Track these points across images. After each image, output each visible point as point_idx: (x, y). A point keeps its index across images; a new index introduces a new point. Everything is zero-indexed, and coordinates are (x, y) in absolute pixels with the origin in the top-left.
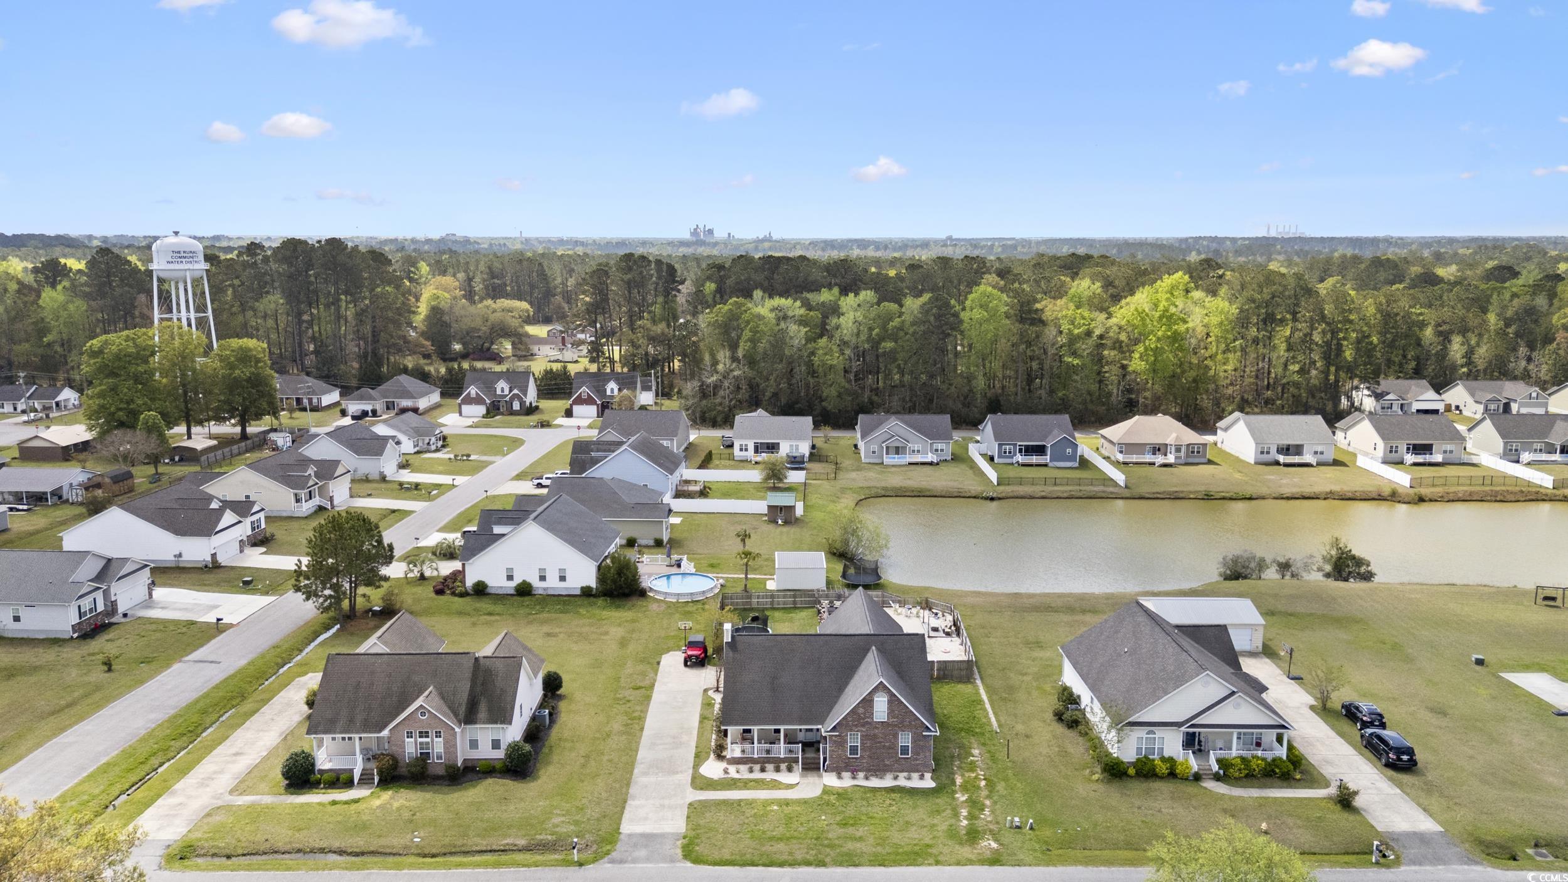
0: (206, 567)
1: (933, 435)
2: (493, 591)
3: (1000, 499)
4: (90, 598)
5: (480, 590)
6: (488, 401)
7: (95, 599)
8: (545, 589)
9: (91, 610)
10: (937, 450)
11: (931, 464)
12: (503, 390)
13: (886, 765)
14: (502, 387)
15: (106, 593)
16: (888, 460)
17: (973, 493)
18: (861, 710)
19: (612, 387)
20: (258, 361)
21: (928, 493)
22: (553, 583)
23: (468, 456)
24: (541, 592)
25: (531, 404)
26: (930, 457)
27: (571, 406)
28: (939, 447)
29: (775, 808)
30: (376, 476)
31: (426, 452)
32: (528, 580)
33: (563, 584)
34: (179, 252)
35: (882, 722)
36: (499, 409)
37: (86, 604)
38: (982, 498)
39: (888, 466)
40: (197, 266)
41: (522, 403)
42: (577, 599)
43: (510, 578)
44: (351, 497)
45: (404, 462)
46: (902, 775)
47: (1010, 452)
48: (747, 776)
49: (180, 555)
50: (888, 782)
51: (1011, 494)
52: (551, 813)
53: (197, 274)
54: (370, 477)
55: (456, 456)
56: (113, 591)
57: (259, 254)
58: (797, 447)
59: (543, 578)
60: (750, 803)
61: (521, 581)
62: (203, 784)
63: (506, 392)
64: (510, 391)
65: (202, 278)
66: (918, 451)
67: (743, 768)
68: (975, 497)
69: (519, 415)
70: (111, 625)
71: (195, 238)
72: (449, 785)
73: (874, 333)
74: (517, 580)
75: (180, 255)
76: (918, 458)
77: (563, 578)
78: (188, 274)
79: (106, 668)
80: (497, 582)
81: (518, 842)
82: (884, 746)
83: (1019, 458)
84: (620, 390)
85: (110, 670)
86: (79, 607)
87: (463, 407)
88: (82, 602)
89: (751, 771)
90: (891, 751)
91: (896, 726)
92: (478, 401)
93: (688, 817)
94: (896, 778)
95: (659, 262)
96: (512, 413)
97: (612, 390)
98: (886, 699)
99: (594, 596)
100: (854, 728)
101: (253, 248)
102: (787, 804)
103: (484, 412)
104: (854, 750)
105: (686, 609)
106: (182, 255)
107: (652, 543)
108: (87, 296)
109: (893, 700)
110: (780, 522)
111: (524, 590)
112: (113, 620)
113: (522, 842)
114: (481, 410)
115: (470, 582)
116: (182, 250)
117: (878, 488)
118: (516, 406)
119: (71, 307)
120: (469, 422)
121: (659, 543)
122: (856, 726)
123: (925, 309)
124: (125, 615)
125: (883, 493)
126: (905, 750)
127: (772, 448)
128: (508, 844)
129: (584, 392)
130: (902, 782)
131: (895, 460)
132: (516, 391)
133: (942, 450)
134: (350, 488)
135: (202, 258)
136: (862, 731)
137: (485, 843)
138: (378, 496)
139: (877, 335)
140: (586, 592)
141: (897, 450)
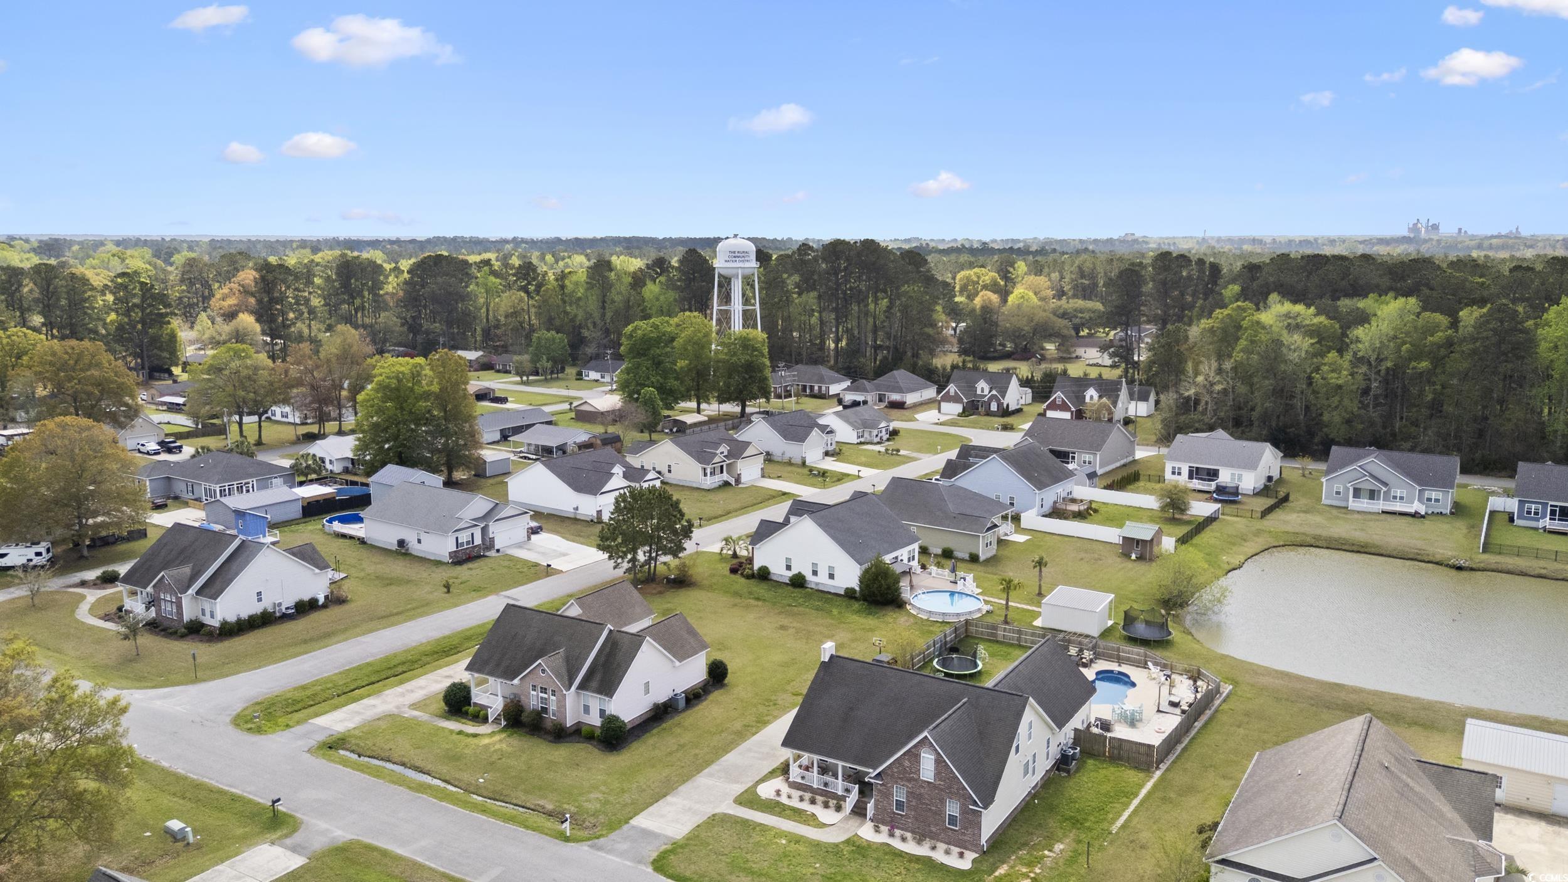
0: (592, 521)
1: (1424, 480)
2: (774, 578)
3: (1472, 569)
4: (468, 532)
5: (764, 575)
6: (965, 401)
7: (472, 534)
8: (817, 584)
9: (468, 543)
10: (1429, 500)
11: (1415, 515)
12: (983, 390)
13: (931, 832)
14: (982, 387)
15: (484, 530)
16: (1353, 504)
17: (1438, 558)
18: (907, 764)
19: (1091, 394)
20: (755, 349)
21: (1373, 550)
22: (821, 580)
23: (898, 451)
24: (813, 586)
25: (1008, 405)
26: (1417, 507)
27: (1045, 411)
28: (1434, 495)
29: (784, 842)
30: (799, 462)
31: (868, 443)
32: (803, 573)
33: (831, 582)
34: (734, 252)
35: (928, 782)
36: (978, 409)
37: (464, 537)
38: (1447, 566)
39: (1353, 512)
40: (747, 265)
41: (1000, 405)
42: (839, 599)
43: (789, 568)
44: (763, 476)
45: (838, 450)
46: (942, 846)
47: (1536, 513)
48: (795, 803)
49: (577, 509)
50: (923, 850)
51: (1493, 566)
52: (597, 788)
53: (748, 272)
54: (793, 461)
55: (887, 450)
56: (491, 529)
57: (809, 254)
58: (1240, 477)
59: (815, 573)
60: (764, 828)
61: (797, 572)
62: (403, 695)
63: (986, 392)
64: (990, 392)
65: (753, 275)
66: (1402, 498)
67: (796, 794)
68: (1437, 563)
69: (994, 416)
70: (484, 556)
71: (749, 239)
72: (550, 741)
73: (1404, 348)
74: (794, 571)
75: (736, 255)
76: (1398, 507)
77: (831, 576)
78: (740, 271)
79: (446, 590)
80: (779, 571)
81: (547, 806)
82: (930, 809)
83: (1546, 522)
84: (1100, 397)
85: (448, 592)
86: (457, 538)
87: (943, 404)
88: (458, 534)
89: (802, 799)
90: (937, 817)
91: (942, 790)
92: (956, 399)
93: (698, 826)
94: (934, 848)
95: (1201, 262)
96: (989, 413)
97: (1092, 397)
98: (933, 757)
99: (856, 599)
100: (899, 781)
101: (805, 247)
102: (797, 842)
103: (961, 410)
104: (900, 805)
105: (931, 628)
106: (737, 254)
107: (967, 557)
108: (676, 288)
109: (939, 761)
110: (1133, 557)
111: (798, 582)
112: (487, 554)
113: (550, 807)
114: (958, 408)
115: (757, 565)
116: (737, 250)
117: (1307, 535)
118: (994, 407)
119: (662, 298)
120: (943, 418)
121: (974, 559)
122: (901, 779)
123: (1481, 324)
124: (498, 551)
125: (1312, 542)
126: (953, 819)
127: (1213, 474)
128: (539, 805)
129: (1059, 397)
130: (939, 856)
131: (1364, 504)
132: (994, 392)
133: (1437, 500)
134: (762, 469)
135: (753, 256)
136: (907, 787)
137: (524, 798)
138: (785, 479)
139: (1408, 351)
140: (850, 594)
141: (1372, 495)
